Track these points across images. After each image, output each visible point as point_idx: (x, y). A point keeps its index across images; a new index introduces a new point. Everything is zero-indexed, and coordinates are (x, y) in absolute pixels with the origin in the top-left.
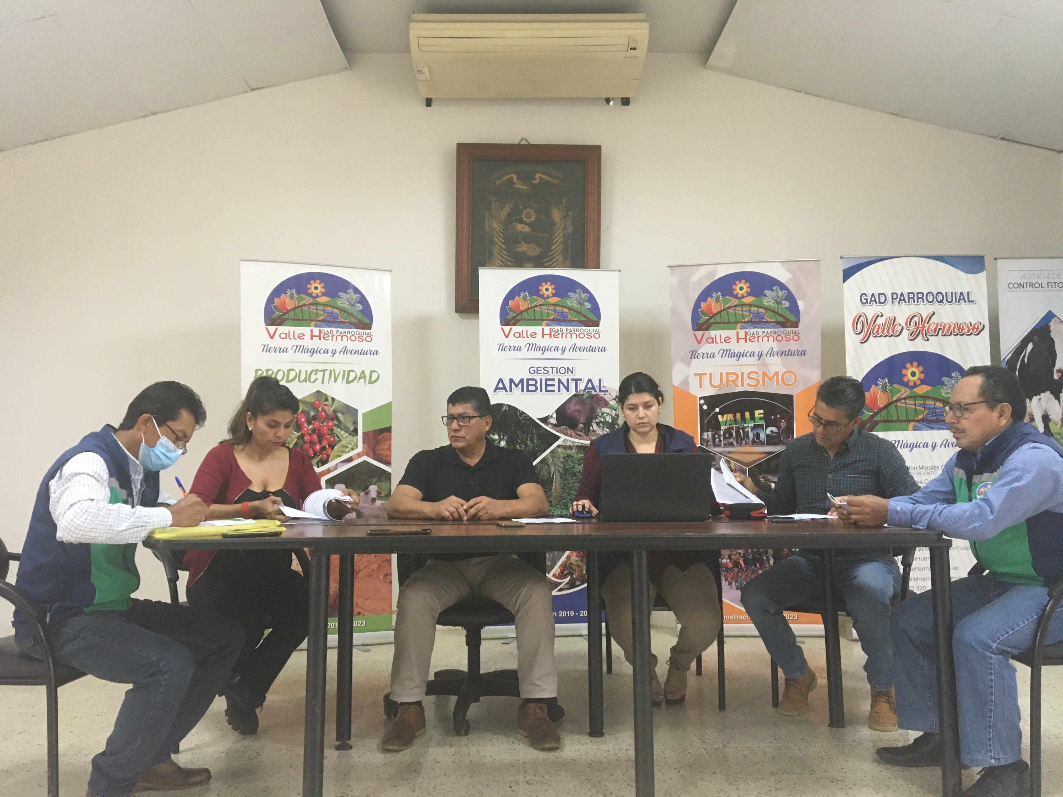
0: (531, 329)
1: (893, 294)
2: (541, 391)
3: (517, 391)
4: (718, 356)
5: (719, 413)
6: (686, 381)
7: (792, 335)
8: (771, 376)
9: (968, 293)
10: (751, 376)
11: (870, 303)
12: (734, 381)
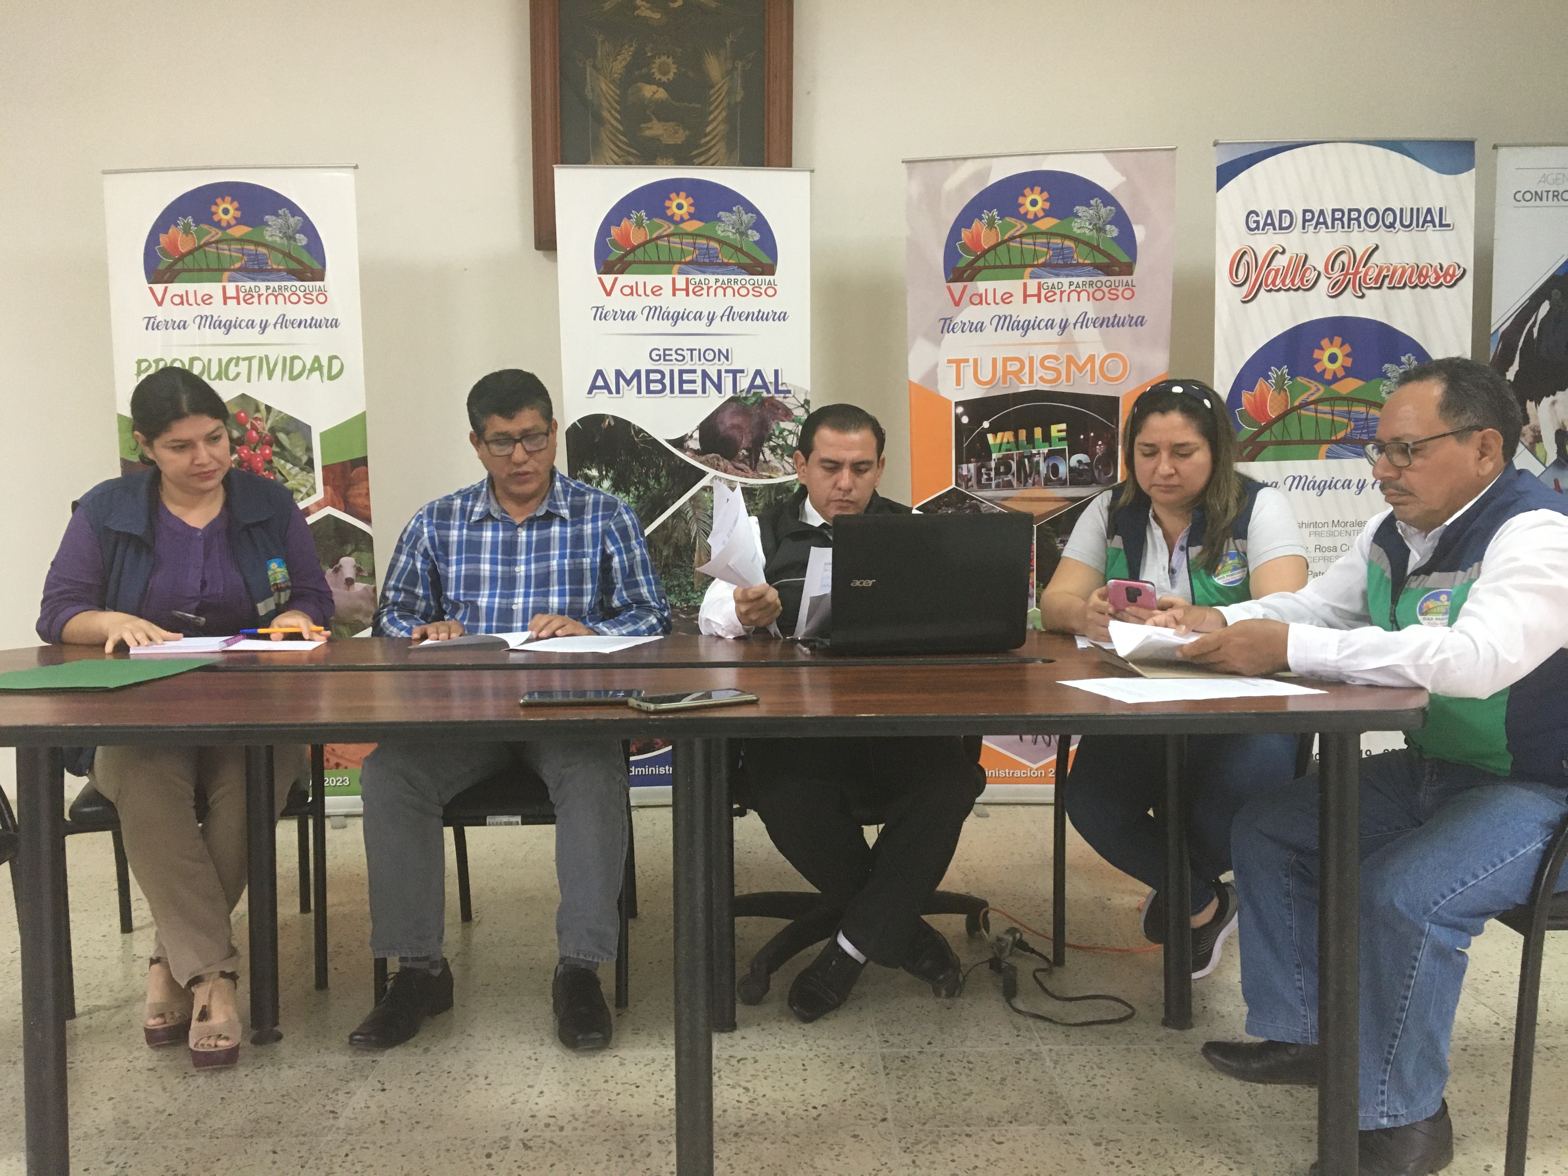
0: (653, 280)
1: (1305, 211)
2: (672, 391)
3: (629, 392)
4: (989, 329)
5: (989, 430)
6: (932, 375)
7: (1121, 289)
8: (1081, 363)
9: (1441, 209)
10: (1046, 363)
11: (1263, 229)
12: (1017, 374)
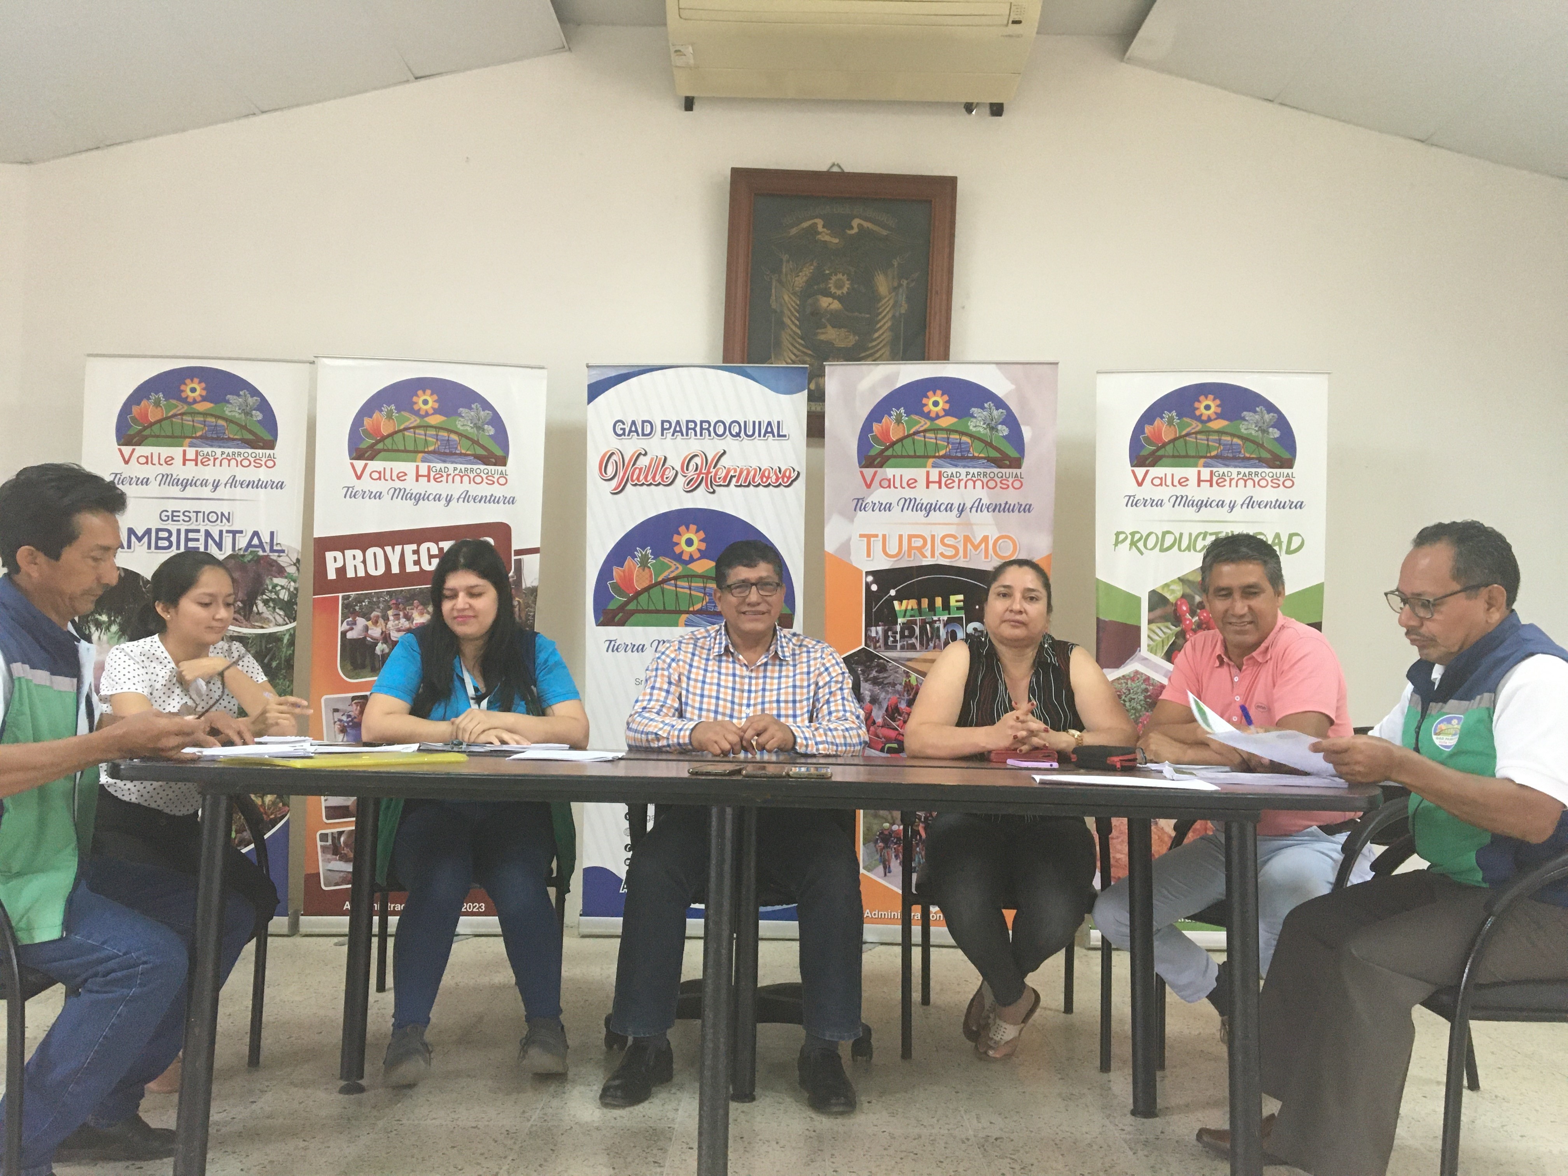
4: (896, 509)
5: (895, 598)
6: (846, 546)
7: (1011, 480)
8: (978, 542)
10: (946, 541)
12: (920, 549)
